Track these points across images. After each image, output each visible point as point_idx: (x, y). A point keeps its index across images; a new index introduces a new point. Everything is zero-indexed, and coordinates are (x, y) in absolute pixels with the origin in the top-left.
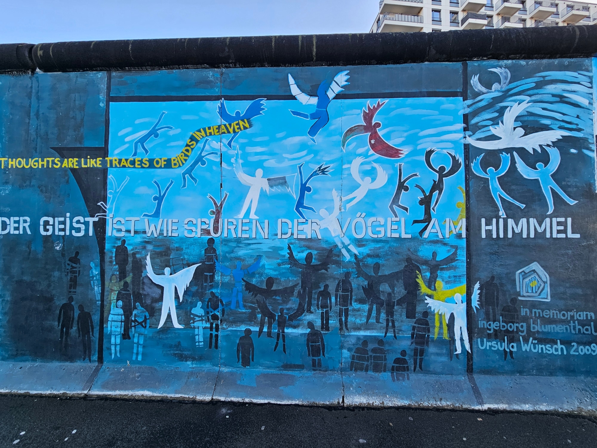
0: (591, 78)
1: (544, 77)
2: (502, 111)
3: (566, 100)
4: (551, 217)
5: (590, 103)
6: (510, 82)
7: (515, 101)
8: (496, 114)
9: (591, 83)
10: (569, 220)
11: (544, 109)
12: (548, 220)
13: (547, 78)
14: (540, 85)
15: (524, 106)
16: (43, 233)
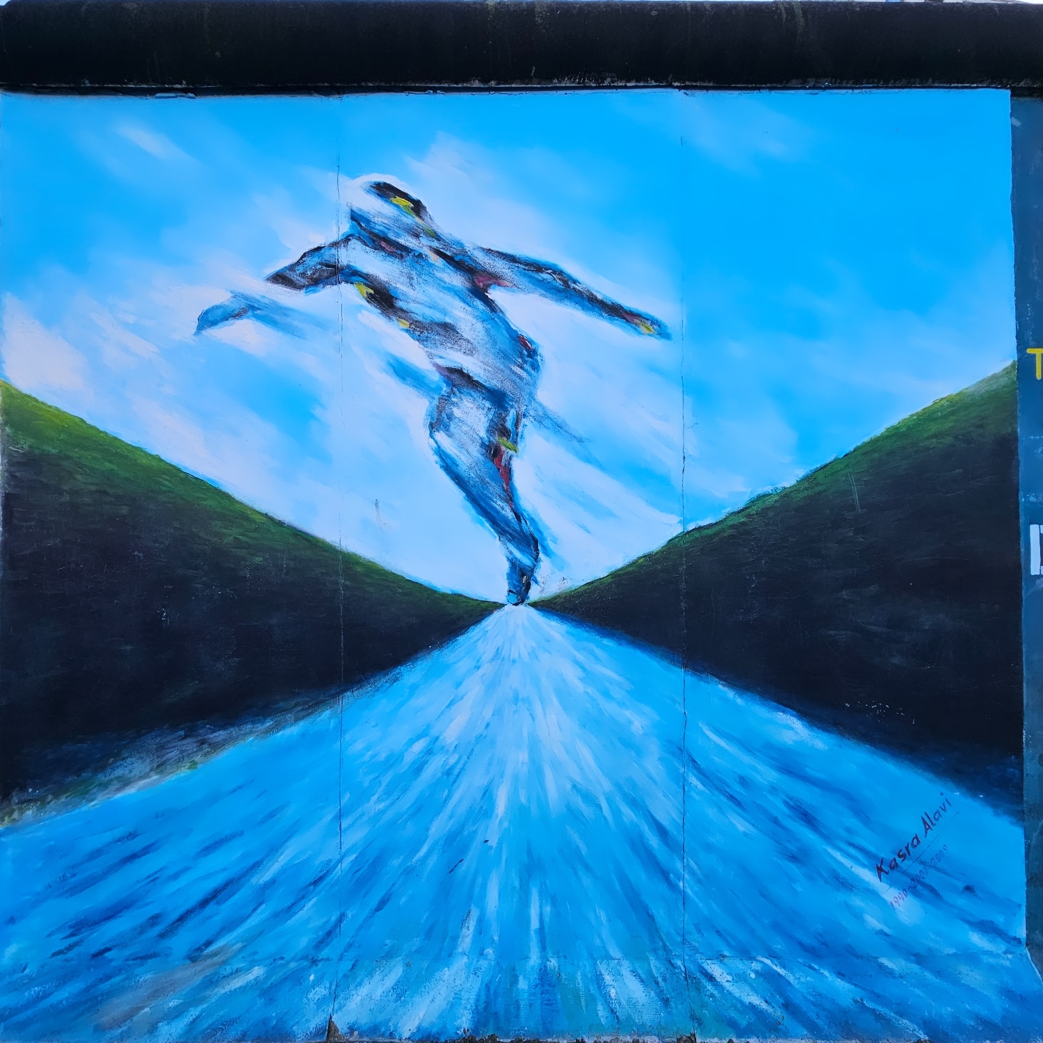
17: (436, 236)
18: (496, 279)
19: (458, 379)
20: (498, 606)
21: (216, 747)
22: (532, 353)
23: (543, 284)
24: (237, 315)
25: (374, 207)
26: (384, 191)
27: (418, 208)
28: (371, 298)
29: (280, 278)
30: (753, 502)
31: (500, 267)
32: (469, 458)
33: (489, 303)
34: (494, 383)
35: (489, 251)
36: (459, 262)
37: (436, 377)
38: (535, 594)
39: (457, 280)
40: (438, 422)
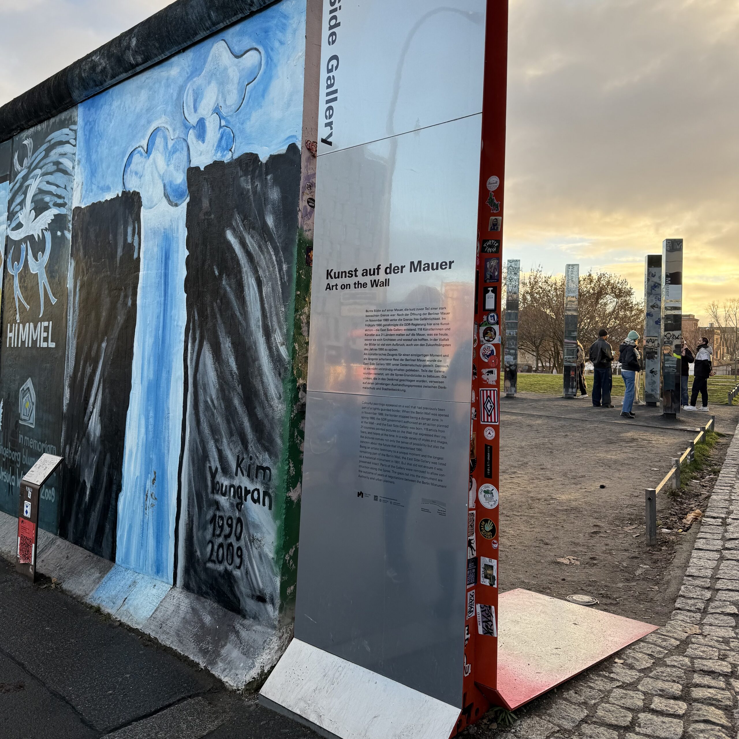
0: (75, 131)
1: (50, 141)
2: (25, 193)
3: (61, 166)
4: (42, 320)
5: (73, 168)
6: (33, 154)
7: (33, 177)
8: (23, 196)
9: (75, 139)
10: (51, 322)
11: (48, 183)
12: (39, 323)
13: (52, 142)
14: (48, 151)
15: (38, 180)
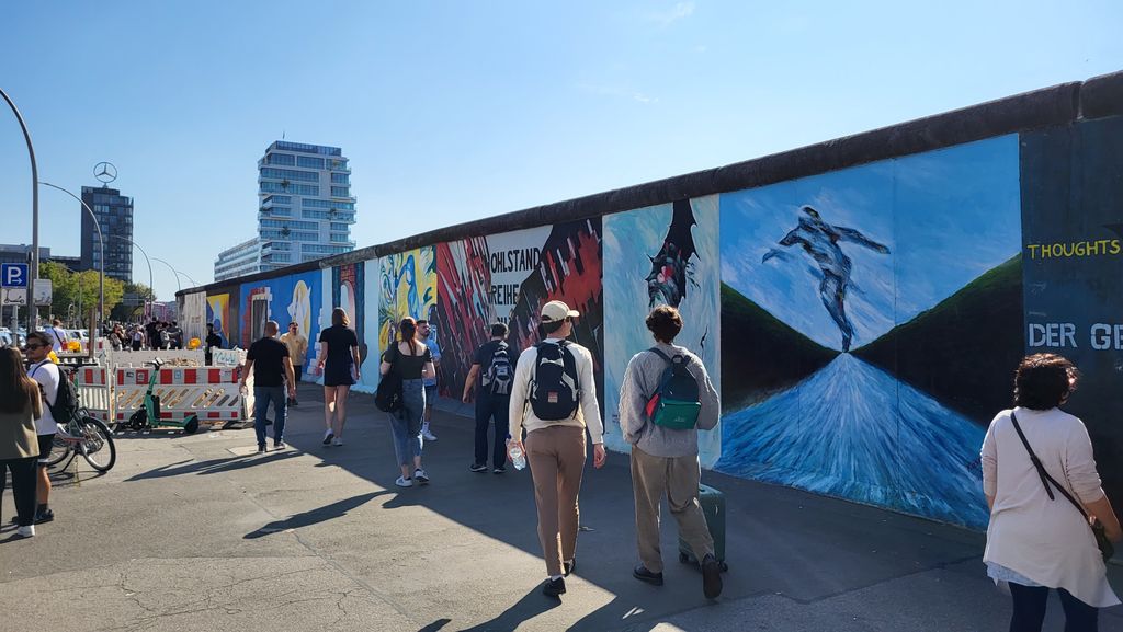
16: (1097, 347)
17: (822, 224)
18: (838, 237)
19: (828, 272)
20: (840, 353)
21: (769, 396)
22: (849, 262)
23: (851, 237)
24: (772, 256)
25: (804, 215)
26: (808, 210)
27: (817, 215)
28: (805, 247)
29: (782, 243)
30: (919, 316)
31: (839, 232)
32: (831, 301)
33: (836, 246)
34: (837, 274)
35: (836, 227)
36: (828, 232)
37: (822, 273)
38: (851, 349)
39: (827, 238)
40: (823, 288)
